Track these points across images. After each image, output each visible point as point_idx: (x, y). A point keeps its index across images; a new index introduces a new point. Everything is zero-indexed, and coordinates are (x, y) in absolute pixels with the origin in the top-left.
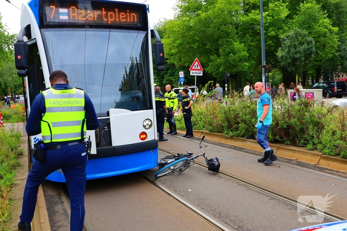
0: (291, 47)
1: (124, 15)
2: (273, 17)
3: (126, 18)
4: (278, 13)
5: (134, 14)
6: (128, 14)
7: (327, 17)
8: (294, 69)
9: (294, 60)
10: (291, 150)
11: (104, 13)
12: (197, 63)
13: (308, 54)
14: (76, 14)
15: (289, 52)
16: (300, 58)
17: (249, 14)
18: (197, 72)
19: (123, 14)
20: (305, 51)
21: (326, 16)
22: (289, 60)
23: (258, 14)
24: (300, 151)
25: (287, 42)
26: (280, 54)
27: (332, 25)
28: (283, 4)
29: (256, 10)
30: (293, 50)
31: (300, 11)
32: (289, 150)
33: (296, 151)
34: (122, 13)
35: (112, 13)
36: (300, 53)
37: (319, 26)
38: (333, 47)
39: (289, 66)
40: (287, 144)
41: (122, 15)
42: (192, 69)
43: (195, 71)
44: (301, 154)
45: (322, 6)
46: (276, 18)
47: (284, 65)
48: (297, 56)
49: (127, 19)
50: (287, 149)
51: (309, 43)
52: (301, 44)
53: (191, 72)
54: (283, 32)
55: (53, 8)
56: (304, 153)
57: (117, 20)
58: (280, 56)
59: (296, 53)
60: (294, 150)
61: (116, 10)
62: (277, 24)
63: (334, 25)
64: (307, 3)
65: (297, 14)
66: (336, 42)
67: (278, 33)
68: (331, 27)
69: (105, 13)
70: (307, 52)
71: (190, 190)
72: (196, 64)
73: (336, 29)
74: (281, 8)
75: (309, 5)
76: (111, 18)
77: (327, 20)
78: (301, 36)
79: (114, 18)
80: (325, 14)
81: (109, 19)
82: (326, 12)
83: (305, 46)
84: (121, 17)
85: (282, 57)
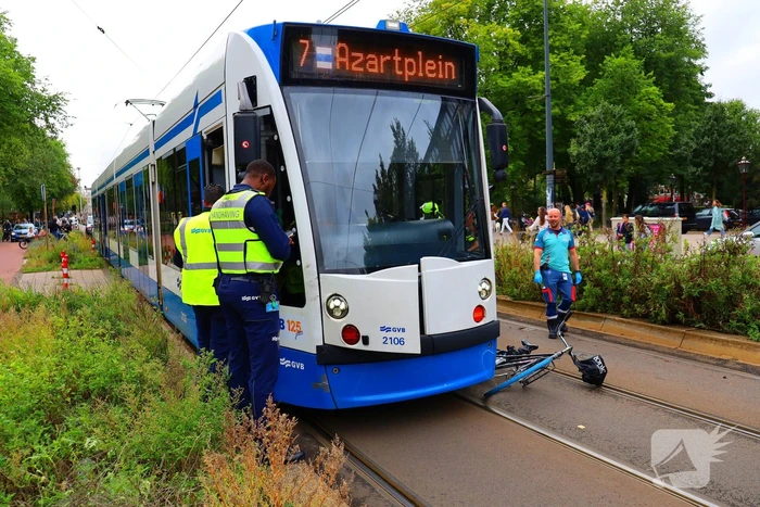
0: (596, 137)
1: (432, 65)
2: (557, 80)
3: (437, 70)
4: (567, 74)
5: (451, 64)
6: (440, 63)
7: (654, 82)
8: (600, 178)
9: (602, 161)
10: (716, 340)
11: (397, 58)
13: (627, 150)
14: (346, 60)
15: (593, 145)
16: (611, 159)
17: (514, 74)
19: (432, 62)
20: (622, 145)
21: (651, 81)
22: (592, 162)
23: (530, 75)
24: (738, 343)
25: (589, 129)
26: (574, 149)
27: (664, 99)
28: (575, 57)
29: (526, 66)
30: (600, 143)
31: (604, 71)
32: (712, 339)
33: (728, 342)
34: (429, 62)
35: (412, 60)
36: (612, 148)
37: (640, 100)
38: (663, 138)
39: (591, 171)
40: (700, 328)
41: (430, 65)
44: (741, 348)
45: (645, 62)
46: (563, 81)
47: (581, 170)
48: (607, 155)
49: (438, 73)
50: (707, 338)
51: (629, 131)
52: (614, 131)
54: (575, 110)
55: (305, 44)
56: (749, 347)
57: (421, 74)
58: (575, 153)
59: (606, 149)
60: (723, 341)
61: (420, 53)
62: (564, 94)
63: (667, 99)
64: (617, 57)
65: (600, 77)
66: (671, 130)
67: (566, 111)
68: (662, 102)
69: (400, 59)
70: (626, 148)
71: (581, 427)
73: (670, 106)
74: (573, 63)
75: (621, 60)
76: (410, 69)
77: (654, 89)
78: (614, 117)
79: (414, 72)
80: (650, 77)
81: (407, 71)
82: (651, 73)
83: (622, 136)
84: (428, 68)
85: (578, 155)
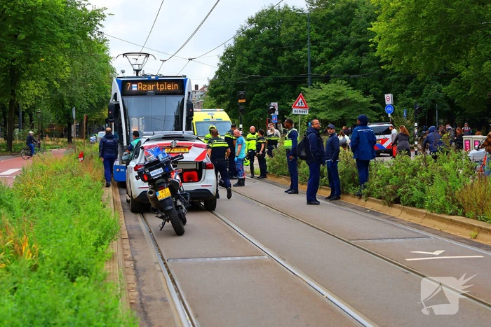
5: (176, 85)
6: (172, 85)
11: (158, 85)
12: (301, 99)
14: (141, 87)
18: (301, 110)
35: (162, 85)
41: (169, 86)
42: (295, 107)
43: (298, 109)
49: (172, 88)
53: (294, 110)
55: (129, 84)
57: (166, 89)
61: (165, 83)
72: (300, 101)
81: (161, 88)
